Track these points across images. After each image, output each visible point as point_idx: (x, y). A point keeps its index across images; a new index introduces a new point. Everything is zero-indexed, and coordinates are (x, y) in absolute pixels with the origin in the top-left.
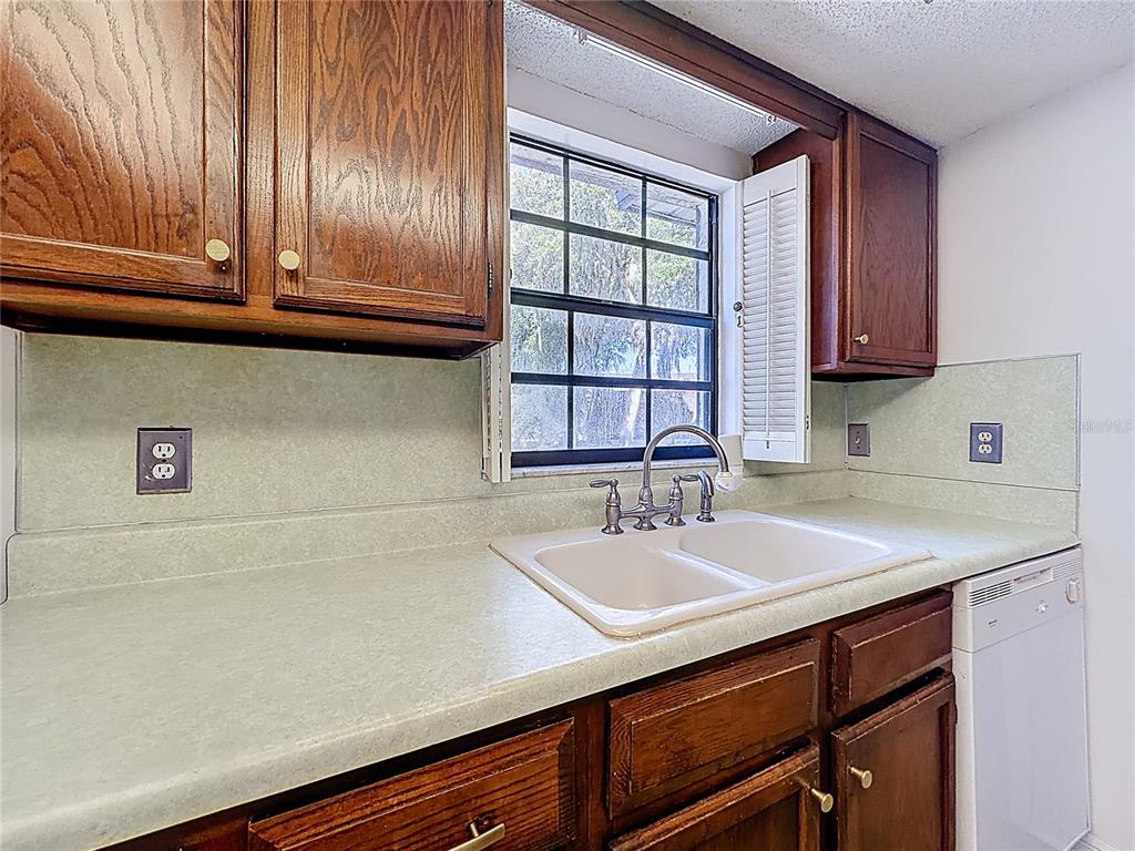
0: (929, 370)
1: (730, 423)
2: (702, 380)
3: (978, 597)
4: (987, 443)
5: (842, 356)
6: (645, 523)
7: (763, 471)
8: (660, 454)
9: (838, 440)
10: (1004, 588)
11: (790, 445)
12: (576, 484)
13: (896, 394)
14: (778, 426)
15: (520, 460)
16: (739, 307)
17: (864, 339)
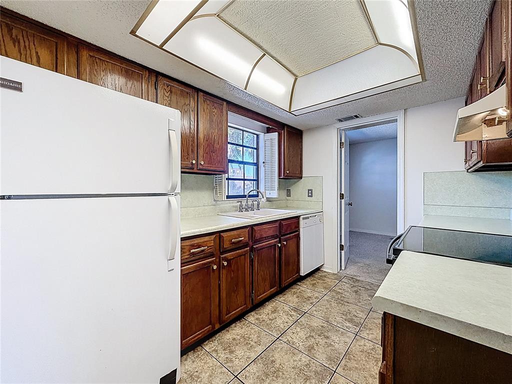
0: (301, 178)
1: (262, 189)
2: (255, 178)
3: (304, 219)
4: (310, 193)
5: (284, 175)
6: (247, 210)
7: (269, 200)
8: (250, 196)
9: (284, 193)
10: (308, 218)
11: (274, 194)
12: (235, 203)
13: (295, 183)
14: (272, 190)
15: (228, 197)
16: (264, 163)
17: (288, 172)
